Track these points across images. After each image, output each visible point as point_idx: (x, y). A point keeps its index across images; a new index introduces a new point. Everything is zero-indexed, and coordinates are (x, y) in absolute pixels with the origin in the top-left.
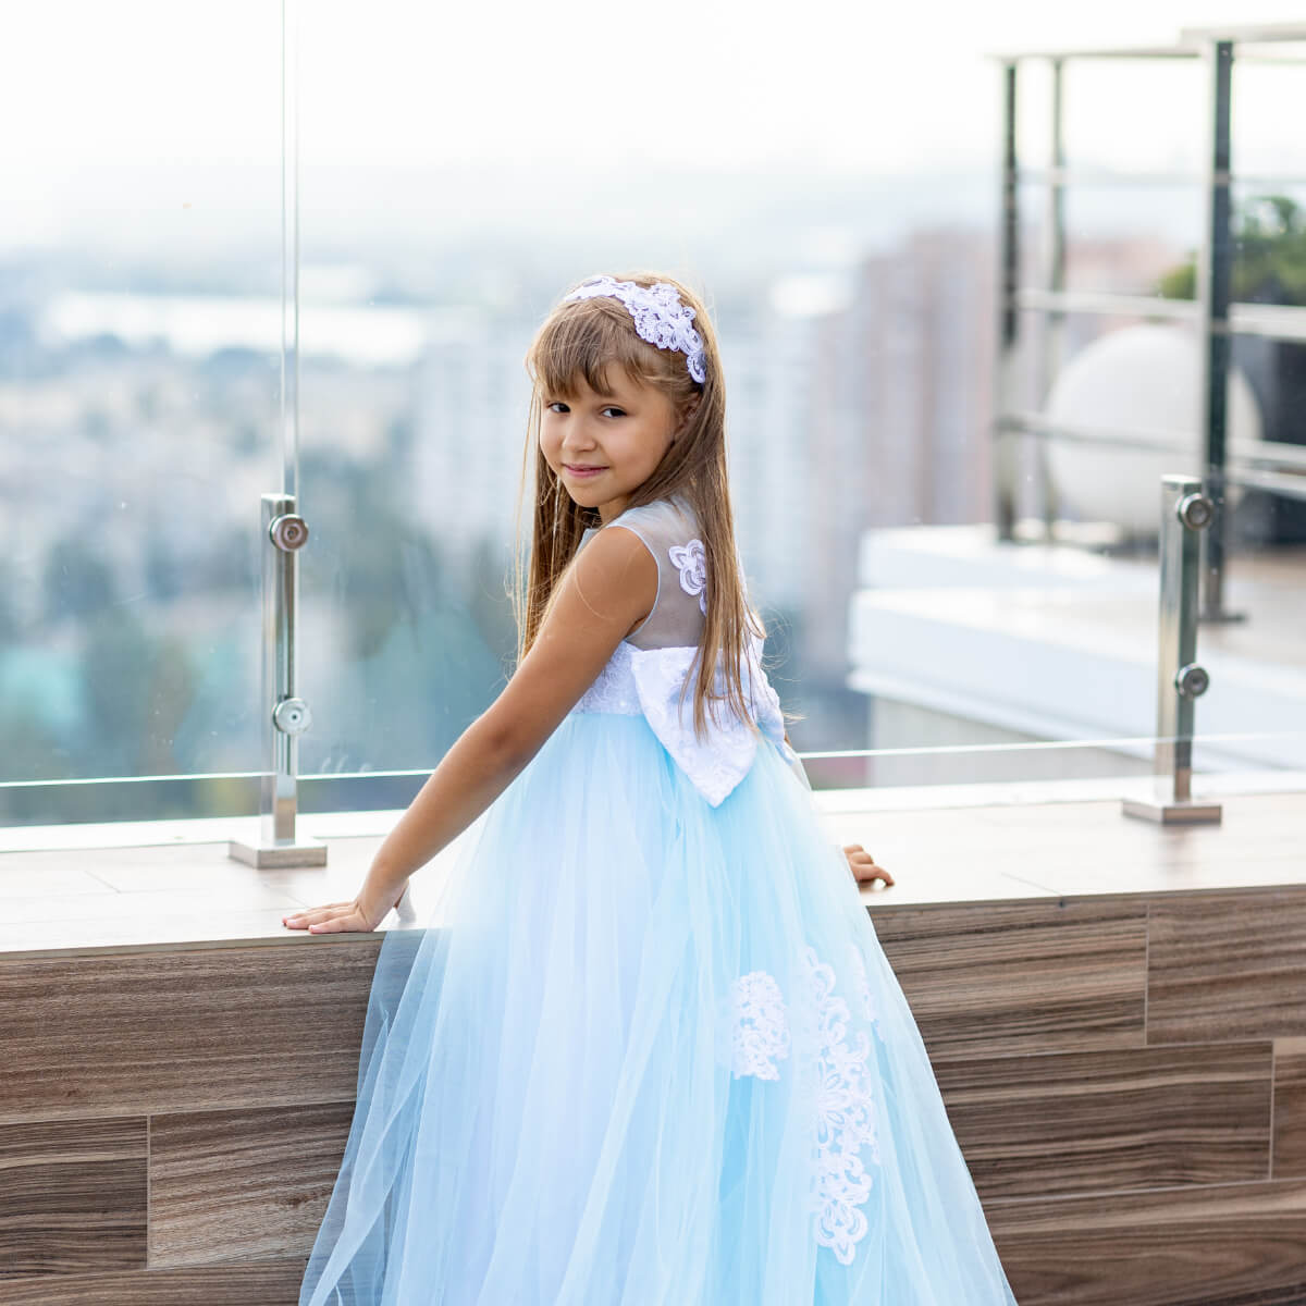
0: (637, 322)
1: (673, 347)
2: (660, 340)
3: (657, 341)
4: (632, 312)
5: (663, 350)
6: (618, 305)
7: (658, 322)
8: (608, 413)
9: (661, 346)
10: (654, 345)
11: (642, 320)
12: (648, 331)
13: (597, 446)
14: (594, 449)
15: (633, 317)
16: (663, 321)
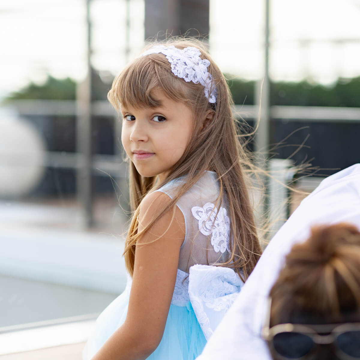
0: (172, 66)
1: (195, 81)
2: (187, 77)
3: (184, 77)
4: (170, 61)
5: (188, 82)
6: (163, 57)
7: (186, 66)
8: (156, 119)
9: (187, 80)
10: (183, 79)
11: (176, 65)
12: (179, 71)
13: (149, 140)
14: (147, 141)
15: (170, 63)
16: (188, 67)
